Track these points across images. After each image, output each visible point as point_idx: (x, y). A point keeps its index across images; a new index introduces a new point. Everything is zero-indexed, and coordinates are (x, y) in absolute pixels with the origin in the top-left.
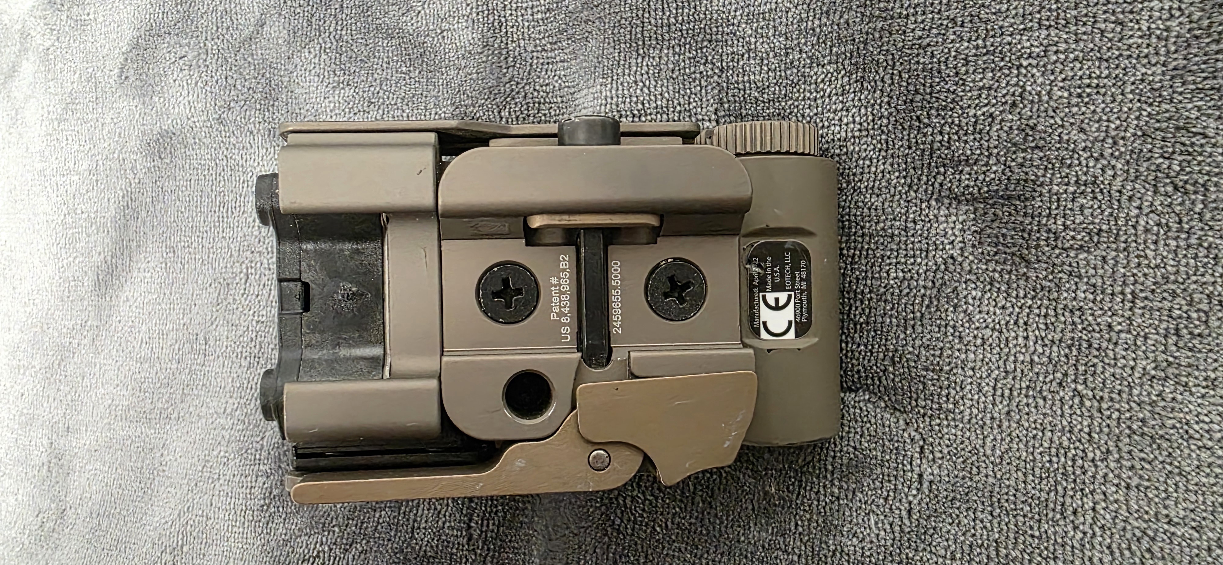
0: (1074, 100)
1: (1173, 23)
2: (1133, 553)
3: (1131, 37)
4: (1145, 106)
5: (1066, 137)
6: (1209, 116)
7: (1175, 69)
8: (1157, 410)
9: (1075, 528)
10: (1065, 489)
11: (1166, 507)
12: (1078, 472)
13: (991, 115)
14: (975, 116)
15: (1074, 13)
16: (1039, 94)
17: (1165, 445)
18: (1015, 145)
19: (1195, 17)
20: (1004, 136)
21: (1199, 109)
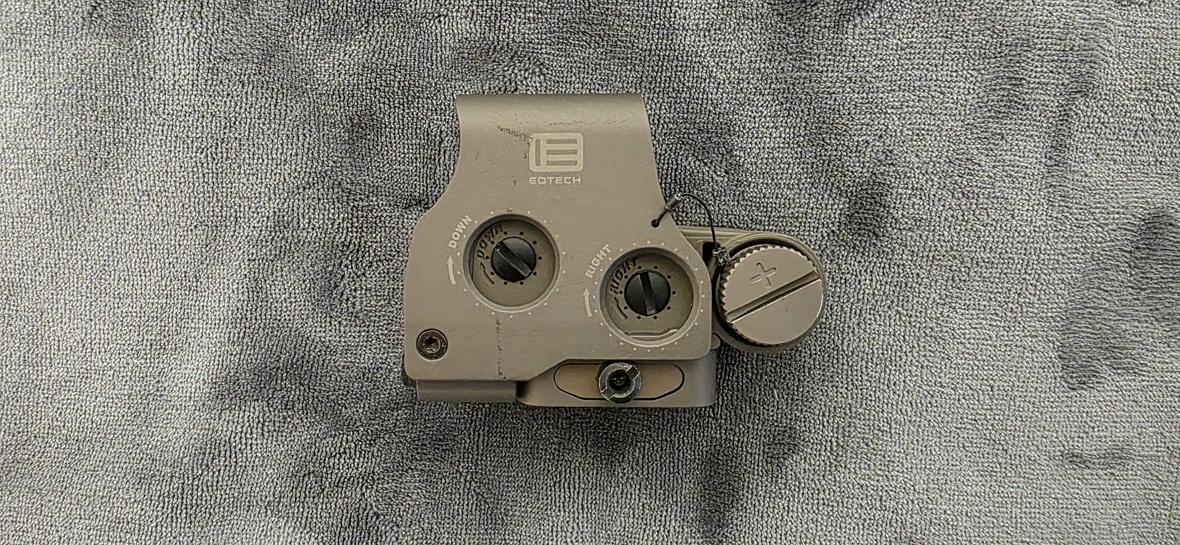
0: (915, 137)
1: (969, 97)
2: (922, 405)
3: (948, 102)
4: (951, 145)
5: (908, 160)
6: (982, 153)
7: (968, 124)
8: (939, 322)
9: (894, 393)
10: (890, 370)
11: (940, 377)
12: (898, 359)
13: (867, 142)
14: (858, 141)
15: (919, 83)
16: (895, 131)
17: (942, 342)
18: (879, 161)
19: (981, 96)
20: (873, 155)
21: (978, 149)
